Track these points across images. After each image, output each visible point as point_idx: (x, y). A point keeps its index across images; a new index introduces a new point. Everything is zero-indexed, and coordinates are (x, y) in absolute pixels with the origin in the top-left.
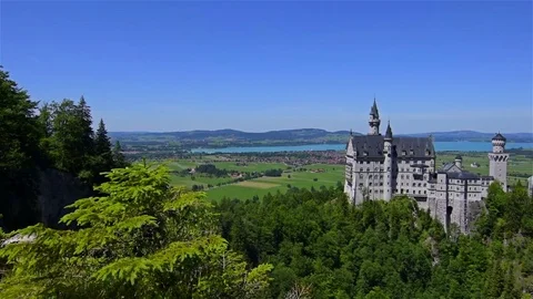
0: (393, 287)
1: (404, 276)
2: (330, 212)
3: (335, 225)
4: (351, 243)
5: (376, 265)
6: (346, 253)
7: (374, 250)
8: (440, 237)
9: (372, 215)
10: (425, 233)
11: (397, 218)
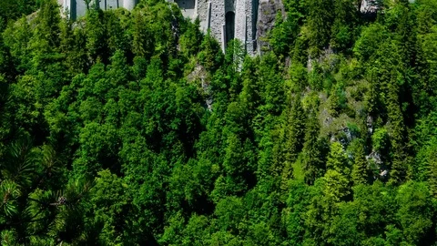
0: (137, 163)
1: (155, 142)
2: (26, 37)
3: (35, 62)
4: (63, 95)
5: (108, 127)
6: (53, 113)
7: (104, 102)
8: (218, 63)
9: (102, 38)
10: (193, 60)
11: (148, 39)
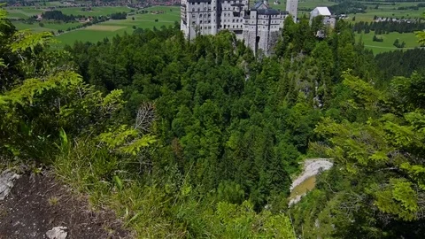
0: (219, 99)
1: (226, 90)
2: (171, 47)
3: (175, 57)
4: (188, 70)
5: (207, 84)
6: (185, 78)
7: (205, 74)
8: (250, 60)
9: (203, 47)
10: (241, 58)
11: (221, 48)
